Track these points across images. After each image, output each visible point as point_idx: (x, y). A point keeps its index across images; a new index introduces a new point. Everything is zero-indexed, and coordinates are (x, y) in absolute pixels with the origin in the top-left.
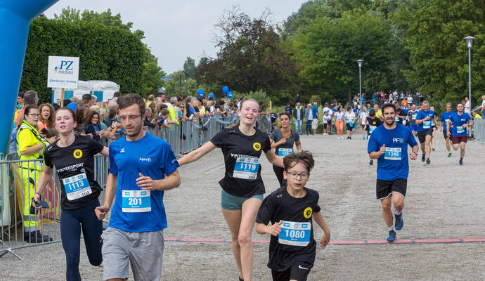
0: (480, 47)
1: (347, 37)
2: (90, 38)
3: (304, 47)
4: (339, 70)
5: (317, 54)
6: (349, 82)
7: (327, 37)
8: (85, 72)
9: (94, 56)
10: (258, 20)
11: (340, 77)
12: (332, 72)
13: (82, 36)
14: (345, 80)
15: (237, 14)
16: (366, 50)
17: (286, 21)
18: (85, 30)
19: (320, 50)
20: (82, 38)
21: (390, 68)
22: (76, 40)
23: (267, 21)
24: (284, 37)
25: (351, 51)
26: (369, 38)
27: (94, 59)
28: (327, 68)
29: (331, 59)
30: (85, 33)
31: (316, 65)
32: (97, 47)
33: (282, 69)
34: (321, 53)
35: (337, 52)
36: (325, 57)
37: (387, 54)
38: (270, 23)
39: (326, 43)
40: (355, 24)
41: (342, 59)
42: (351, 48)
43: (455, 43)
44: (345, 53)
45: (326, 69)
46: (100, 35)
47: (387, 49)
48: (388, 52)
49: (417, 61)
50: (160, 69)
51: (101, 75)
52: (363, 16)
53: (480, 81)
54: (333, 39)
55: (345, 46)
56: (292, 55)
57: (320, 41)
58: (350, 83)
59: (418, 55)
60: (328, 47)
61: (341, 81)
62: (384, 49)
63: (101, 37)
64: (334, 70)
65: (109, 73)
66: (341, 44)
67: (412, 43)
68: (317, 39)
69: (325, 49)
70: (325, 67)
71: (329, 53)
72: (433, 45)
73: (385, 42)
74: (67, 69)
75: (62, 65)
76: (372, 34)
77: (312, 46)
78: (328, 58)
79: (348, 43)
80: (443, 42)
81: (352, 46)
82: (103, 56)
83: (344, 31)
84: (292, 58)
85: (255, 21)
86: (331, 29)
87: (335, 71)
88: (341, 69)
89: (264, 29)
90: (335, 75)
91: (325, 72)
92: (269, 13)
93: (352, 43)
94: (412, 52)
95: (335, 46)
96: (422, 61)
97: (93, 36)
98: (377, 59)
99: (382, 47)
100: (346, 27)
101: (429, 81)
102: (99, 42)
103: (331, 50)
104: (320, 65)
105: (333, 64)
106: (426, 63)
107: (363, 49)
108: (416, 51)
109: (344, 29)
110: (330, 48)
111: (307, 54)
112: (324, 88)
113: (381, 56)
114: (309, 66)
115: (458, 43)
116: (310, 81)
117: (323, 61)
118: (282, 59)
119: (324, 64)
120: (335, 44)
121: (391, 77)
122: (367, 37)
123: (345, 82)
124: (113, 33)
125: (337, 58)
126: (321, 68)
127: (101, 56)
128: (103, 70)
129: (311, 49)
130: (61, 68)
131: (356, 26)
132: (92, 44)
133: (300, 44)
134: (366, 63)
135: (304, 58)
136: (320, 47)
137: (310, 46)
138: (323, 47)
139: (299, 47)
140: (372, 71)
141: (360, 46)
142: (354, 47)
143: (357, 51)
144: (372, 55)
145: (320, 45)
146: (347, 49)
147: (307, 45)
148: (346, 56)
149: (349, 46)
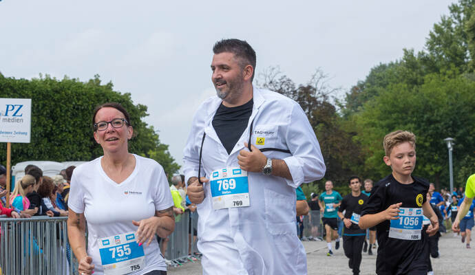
1: (432, 110)
2: (65, 103)
3: (373, 125)
4: (423, 156)
6: (436, 172)
7: (404, 110)
8: (59, 150)
9: (71, 128)
10: (306, 86)
11: (424, 166)
13: (54, 100)
14: (432, 170)
15: (277, 79)
16: (459, 127)
17: (350, 93)
18: (57, 92)
20: (53, 103)
22: (44, 105)
23: (319, 87)
24: (347, 115)
25: (438, 128)
26: (463, 111)
27: (70, 132)
30: (57, 96)
32: (74, 115)
33: (341, 153)
35: (418, 131)
38: (322, 90)
39: (403, 119)
40: (442, 90)
41: (425, 141)
42: (437, 125)
44: (430, 132)
46: (78, 100)
50: (172, 160)
51: (80, 154)
52: (453, 80)
54: (413, 113)
55: (430, 122)
56: (354, 134)
57: (394, 116)
58: (438, 174)
60: (406, 124)
61: (425, 172)
63: (80, 103)
65: (91, 152)
66: (424, 120)
68: (390, 113)
69: (402, 126)
74: (14, 115)
75: (7, 110)
76: (466, 104)
77: (384, 123)
79: (433, 118)
81: (439, 122)
82: (82, 128)
83: (428, 101)
84: (356, 138)
85: (302, 88)
86: (409, 100)
88: (425, 154)
89: (314, 99)
92: (322, 77)
93: (439, 119)
95: (415, 123)
97: (69, 100)
100: (430, 96)
102: (78, 109)
107: (453, 128)
109: (428, 99)
110: (410, 125)
111: (376, 134)
116: (381, 172)
118: (340, 139)
120: (415, 119)
122: (459, 108)
123: (432, 173)
124: (97, 96)
125: (420, 140)
127: (80, 128)
128: (84, 147)
129: (382, 127)
130: (6, 115)
131: (445, 94)
132: (67, 111)
133: (367, 120)
134: (460, 146)
135: (371, 139)
136: (395, 123)
137: (381, 122)
138: (399, 124)
139: (366, 125)
140: (468, 156)
141: (451, 122)
142: (442, 123)
143: (447, 128)
144: (468, 133)
145: (394, 122)
146: (432, 126)
147: (377, 122)
148: (431, 136)
149: (435, 122)
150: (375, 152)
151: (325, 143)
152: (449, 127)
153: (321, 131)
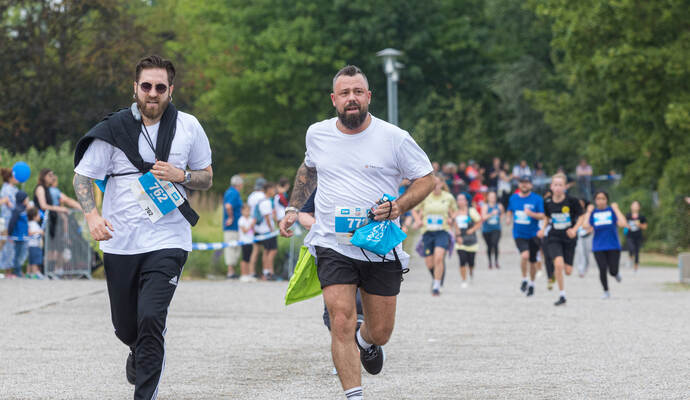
3: (215, 18)
5: (258, 39)
12: (306, 99)
16: (413, 28)
19: (264, 27)
21: (497, 89)
25: (363, 31)
28: (288, 84)
29: (302, 57)
31: (252, 76)
34: (270, 36)
35: (318, 35)
36: (283, 49)
37: (482, 39)
39: (285, 5)
42: (363, 22)
44: (347, 37)
45: (287, 89)
48: (484, 31)
49: (575, 56)
55: (346, 14)
56: (170, 36)
59: (576, 33)
60: (292, 18)
62: (472, 23)
64: (311, 92)
69: (282, 22)
70: (283, 80)
71: (295, 37)
77: (241, 14)
78: (291, 52)
79: (354, 7)
81: (368, 15)
84: (169, 45)
91: (282, 100)
93: (367, 8)
94: (555, 29)
95: (314, 15)
96: (591, 54)
98: (448, 55)
99: (467, 19)
101: (613, 116)
103: (300, 29)
104: (268, 76)
105: (309, 72)
106: (601, 60)
107: (404, 26)
108: (571, 22)
110: (300, 21)
111: (224, 39)
112: (280, 156)
113: (463, 45)
116: (230, 128)
117: (276, 64)
118: (136, 47)
119: (282, 72)
120: (312, 7)
121: (500, 118)
125: (323, 53)
126: (269, 85)
129: (237, 24)
133: (202, 7)
134: (416, 70)
135: (214, 53)
137: (235, 12)
138: (275, 17)
139: (198, 17)
140: (434, 95)
141: (394, 17)
142: (374, 19)
143: (384, 30)
144: (432, 43)
145: (265, 11)
146: (352, 24)
147: (223, 11)
148: (349, 45)
149: (361, 14)
150: (218, 81)
151: (102, 55)
152: (390, 26)
153: (92, 29)
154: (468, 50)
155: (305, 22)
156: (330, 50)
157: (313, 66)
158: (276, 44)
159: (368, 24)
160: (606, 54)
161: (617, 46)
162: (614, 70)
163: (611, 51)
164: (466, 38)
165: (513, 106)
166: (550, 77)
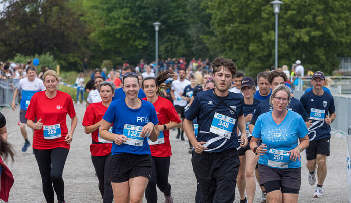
0: (286, 13)
3: (96, 7)
4: (134, 33)
5: (110, 15)
6: (144, 46)
11: (135, 41)
12: (126, 35)
14: (140, 44)
19: (113, 11)
25: (146, 13)
28: (120, 30)
29: (125, 21)
31: (108, 28)
33: (72, 31)
34: (114, 14)
35: (131, 14)
36: (119, 18)
37: (185, 17)
39: (120, 4)
41: (136, 22)
42: (146, 10)
43: (261, 7)
44: (140, 15)
45: (120, 32)
47: (186, 12)
48: (186, 14)
49: (219, 26)
53: (286, 50)
55: (141, 7)
56: (82, 15)
58: (145, 48)
59: (220, 19)
60: (122, 8)
61: (135, 46)
62: (183, 11)
64: (128, 33)
66: (137, 5)
67: (214, 6)
69: (119, 10)
70: (118, 29)
71: (123, 15)
72: (237, 9)
73: (183, 3)
77: (105, 6)
78: (121, 20)
79: (143, 5)
80: (248, 6)
81: (148, 8)
84: (82, 18)
87: (130, 35)
88: (136, 32)
90: (129, 38)
91: (118, 36)
93: (147, 6)
94: (213, 16)
95: (129, 7)
96: (224, 26)
98: (174, 22)
99: (181, 10)
101: (231, 47)
103: (125, 12)
104: (114, 27)
105: (127, 27)
106: (228, 28)
107: (160, 12)
108: (217, 15)
110: (125, 9)
111: (99, 15)
112: (116, 53)
113: (179, 19)
114: (102, 29)
115: (263, 8)
116: (101, 45)
117: (116, 24)
118: (71, 19)
119: (118, 26)
120: (129, 5)
121: (190, 42)
123: (140, 47)
125: (132, 20)
126: (114, 31)
129: (103, 10)
133: (92, 4)
134: (163, 27)
135: (96, 19)
136: (113, 7)
137: (102, 6)
138: (116, 7)
139: (90, 7)
140: (169, 35)
141: (156, 9)
142: (150, 9)
143: (153, 13)
144: (169, 17)
146: (142, 11)
147: (99, 5)
148: (141, 18)
149: (145, 8)
150: (97, 29)
151: (60, 21)
152: (155, 12)
153: (56, 12)
154: (181, 20)
155: (127, 10)
156: (135, 19)
157: (129, 25)
158: (116, 16)
159: (148, 11)
160: (229, 26)
161: (233, 23)
162: (233, 32)
163: (232, 25)
164: (180, 16)
165: (195, 38)
166: (207, 30)
